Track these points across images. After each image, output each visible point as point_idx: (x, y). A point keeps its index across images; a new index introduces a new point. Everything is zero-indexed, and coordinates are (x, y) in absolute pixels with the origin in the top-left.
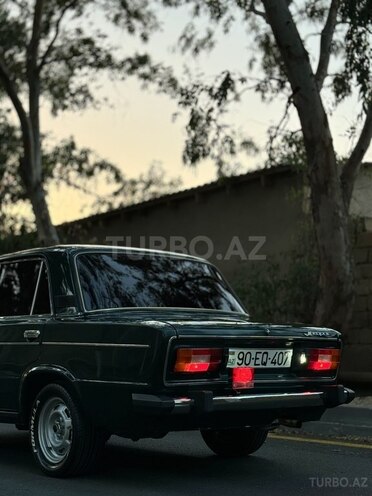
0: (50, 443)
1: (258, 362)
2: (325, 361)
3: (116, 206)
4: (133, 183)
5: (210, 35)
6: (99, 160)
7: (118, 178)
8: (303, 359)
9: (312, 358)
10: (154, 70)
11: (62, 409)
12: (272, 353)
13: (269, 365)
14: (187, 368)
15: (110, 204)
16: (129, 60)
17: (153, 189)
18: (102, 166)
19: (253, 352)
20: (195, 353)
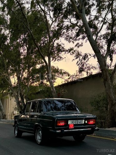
0: (39, 138)
1: (76, 123)
2: (91, 122)
3: (69, 81)
4: (73, 76)
5: (82, 43)
6: (64, 72)
7: (69, 75)
8: (86, 122)
9: (88, 121)
10: (75, 51)
11: (40, 132)
12: (79, 121)
13: (79, 123)
14: (59, 124)
15: (68, 81)
16: (69, 49)
17: (77, 77)
18: (65, 73)
19: (75, 121)
20: (61, 122)
